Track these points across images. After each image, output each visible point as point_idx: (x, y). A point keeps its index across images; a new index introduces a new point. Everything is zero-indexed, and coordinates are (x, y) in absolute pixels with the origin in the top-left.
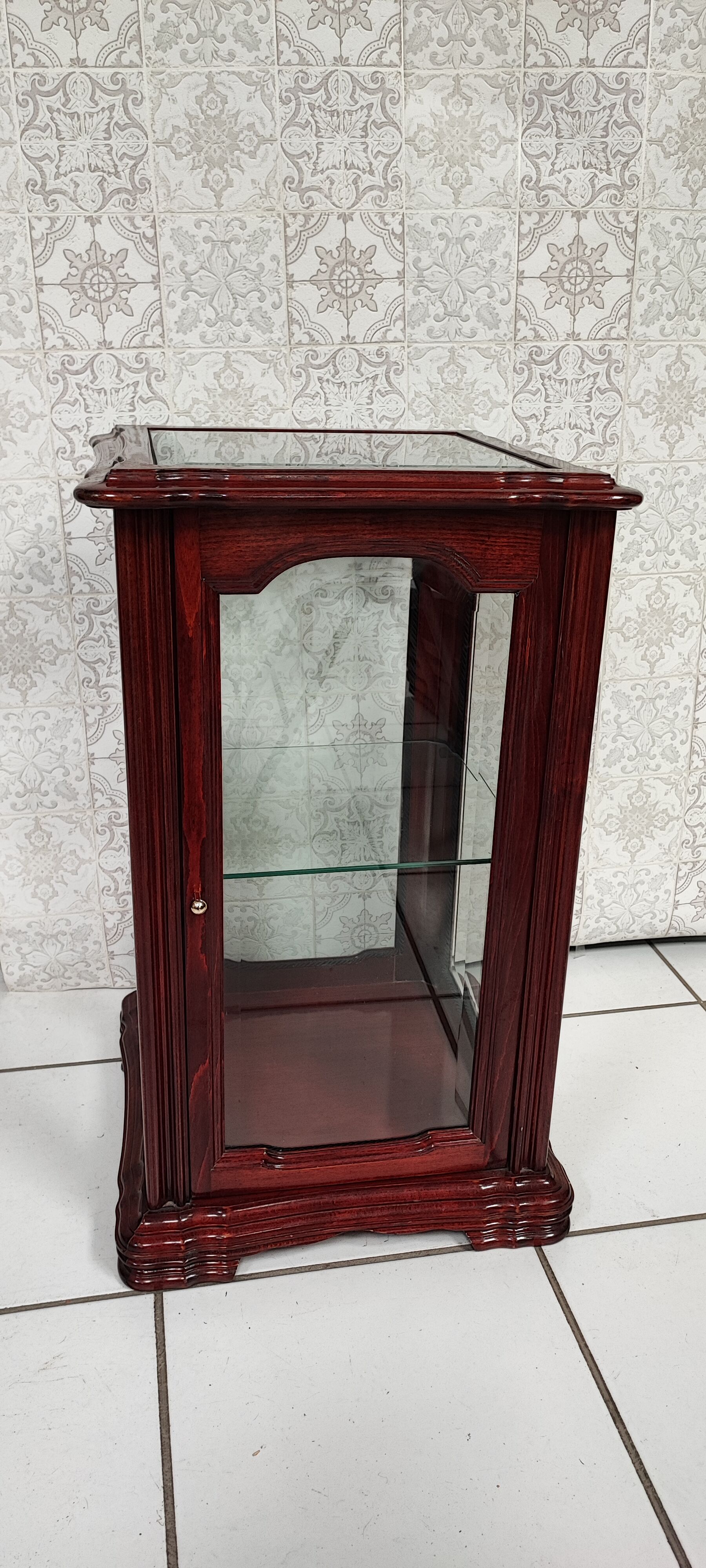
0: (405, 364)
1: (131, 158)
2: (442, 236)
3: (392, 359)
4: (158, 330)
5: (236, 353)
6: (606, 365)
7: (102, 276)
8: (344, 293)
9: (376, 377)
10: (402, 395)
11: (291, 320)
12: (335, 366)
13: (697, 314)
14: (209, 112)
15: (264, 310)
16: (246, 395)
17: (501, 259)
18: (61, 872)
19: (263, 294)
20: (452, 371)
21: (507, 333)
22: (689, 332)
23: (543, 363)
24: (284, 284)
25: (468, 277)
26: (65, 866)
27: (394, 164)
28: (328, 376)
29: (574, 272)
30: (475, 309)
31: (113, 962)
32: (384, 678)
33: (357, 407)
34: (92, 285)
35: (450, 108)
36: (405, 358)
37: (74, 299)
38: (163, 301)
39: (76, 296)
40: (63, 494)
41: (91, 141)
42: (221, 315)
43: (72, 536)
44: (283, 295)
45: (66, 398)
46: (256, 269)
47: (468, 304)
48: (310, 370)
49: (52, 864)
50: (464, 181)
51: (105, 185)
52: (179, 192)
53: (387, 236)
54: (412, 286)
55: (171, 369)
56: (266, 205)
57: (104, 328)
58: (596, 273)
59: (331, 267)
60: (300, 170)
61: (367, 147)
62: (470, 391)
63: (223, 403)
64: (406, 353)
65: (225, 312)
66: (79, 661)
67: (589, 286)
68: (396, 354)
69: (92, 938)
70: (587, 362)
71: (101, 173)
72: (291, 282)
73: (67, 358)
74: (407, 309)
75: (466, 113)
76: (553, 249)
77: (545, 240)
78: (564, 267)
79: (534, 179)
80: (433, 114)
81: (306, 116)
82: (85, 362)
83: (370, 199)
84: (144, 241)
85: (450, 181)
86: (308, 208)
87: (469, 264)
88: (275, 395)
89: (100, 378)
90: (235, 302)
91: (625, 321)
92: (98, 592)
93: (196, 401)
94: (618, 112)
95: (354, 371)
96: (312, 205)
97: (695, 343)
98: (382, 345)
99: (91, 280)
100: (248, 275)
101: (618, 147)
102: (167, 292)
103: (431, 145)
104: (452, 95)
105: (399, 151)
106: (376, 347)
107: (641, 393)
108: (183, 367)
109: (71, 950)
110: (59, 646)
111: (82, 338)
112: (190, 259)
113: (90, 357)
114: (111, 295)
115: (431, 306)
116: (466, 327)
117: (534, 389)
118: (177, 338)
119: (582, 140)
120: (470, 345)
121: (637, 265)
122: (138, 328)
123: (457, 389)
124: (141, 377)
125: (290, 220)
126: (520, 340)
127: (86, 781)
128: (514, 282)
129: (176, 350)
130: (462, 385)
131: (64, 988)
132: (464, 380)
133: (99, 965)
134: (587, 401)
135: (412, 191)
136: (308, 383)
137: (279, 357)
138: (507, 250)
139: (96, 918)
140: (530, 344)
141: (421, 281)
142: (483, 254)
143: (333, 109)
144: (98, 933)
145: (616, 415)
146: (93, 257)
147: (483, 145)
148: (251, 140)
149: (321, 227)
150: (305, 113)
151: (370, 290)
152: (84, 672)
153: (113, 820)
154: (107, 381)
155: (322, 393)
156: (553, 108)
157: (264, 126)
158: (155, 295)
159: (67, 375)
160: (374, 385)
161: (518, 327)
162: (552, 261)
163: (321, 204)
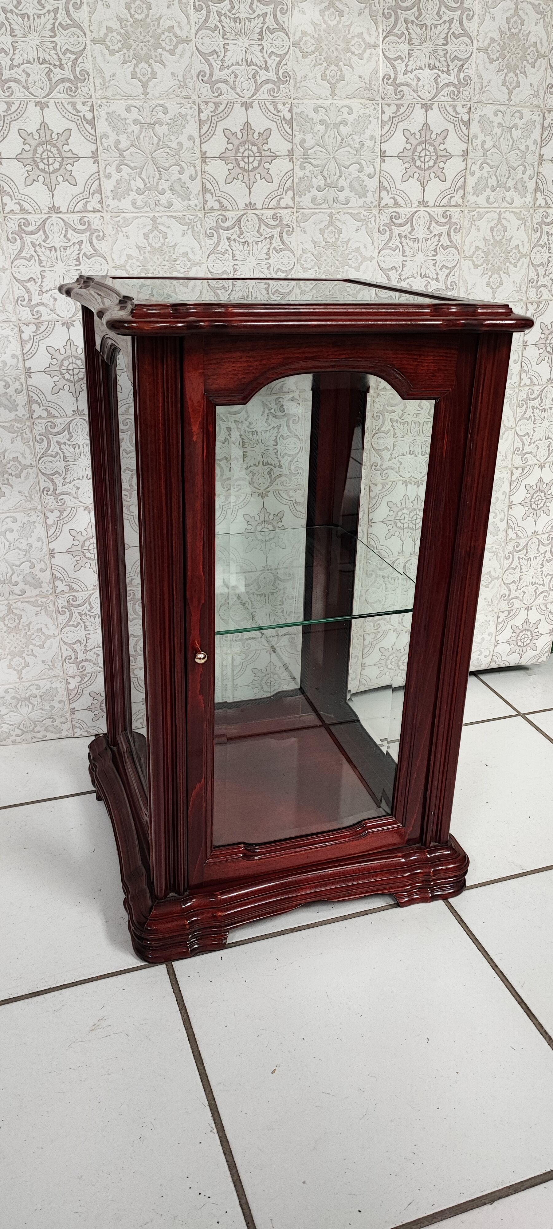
0: (295, 225)
1: (73, 53)
2: (322, 122)
3: (285, 222)
4: (97, 197)
5: (161, 217)
6: (448, 227)
7: (50, 151)
8: (246, 167)
9: (272, 237)
10: (292, 252)
11: (205, 190)
12: (240, 228)
13: (512, 187)
14: (136, 16)
15: (183, 181)
16: (170, 252)
17: (368, 141)
18: (31, 647)
19: (182, 167)
20: (331, 232)
21: (373, 201)
22: (507, 201)
23: (401, 225)
24: (199, 160)
25: (343, 155)
26: (34, 642)
27: (284, 62)
28: (235, 236)
29: (423, 152)
30: (348, 181)
31: (74, 716)
32: (283, 478)
33: (258, 262)
34: (42, 159)
35: (326, 18)
36: (295, 221)
37: (27, 171)
38: (101, 173)
39: (29, 168)
40: (23, 335)
41: (39, 38)
42: (149, 185)
43: (32, 370)
44: (198, 169)
45: (23, 254)
46: (177, 147)
47: (343, 177)
48: (221, 231)
49: (23, 640)
50: (338, 78)
51: (52, 75)
52: (112, 82)
53: (280, 121)
54: (299, 163)
55: (109, 230)
56: (184, 94)
57: (53, 195)
58: (440, 153)
59: (236, 146)
60: (210, 66)
61: (263, 48)
62: (345, 248)
63: (151, 259)
64: (295, 218)
65: (151, 182)
66: (40, 474)
67: (435, 163)
68: (287, 218)
69: (57, 699)
70: (433, 224)
71: (48, 66)
72: (204, 158)
73: (23, 221)
74: (296, 181)
75: (339, 22)
76: (407, 134)
77: (401, 126)
78: (415, 149)
79: (392, 77)
80: (313, 23)
81: (215, 22)
82: (38, 224)
83: (266, 91)
84: (84, 122)
85: (328, 77)
86: (217, 97)
87: (343, 145)
88: (193, 252)
89: (51, 237)
90: (160, 174)
91: (461, 192)
92: (54, 417)
93: (129, 257)
94: (455, 26)
95: (255, 232)
96: (220, 94)
97: (511, 210)
98: (276, 210)
99: (41, 155)
100: (170, 152)
101: (456, 54)
102: (104, 166)
103: (313, 48)
104: (327, 8)
105: (288, 52)
106: (271, 212)
107: (473, 249)
108: (119, 229)
109: (41, 709)
110: (23, 462)
111: (35, 204)
112: (123, 138)
113: (42, 220)
114: (58, 167)
115: (314, 179)
116: (342, 196)
117: (394, 246)
118: (113, 204)
119: (428, 47)
120: (345, 211)
121: (470, 148)
122: (81, 195)
123: (335, 246)
124: (85, 237)
125: (203, 107)
126: (383, 207)
127: (48, 572)
128: (379, 159)
129: (112, 214)
130: (339, 243)
131: (34, 740)
132: (340, 239)
133: (63, 719)
134: (433, 256)
135: (298, 85)
136: (219, 241)
137: (195, 220)
138: (372, 133)
139: (61, 682)
140: (391, 210)
141: (306, 158)
142: (354, 137)
143: (236, 16)
144: (62, 694)
145: (455, 266)
146: (43, 135)
147: (353, 49)
148: (171, 40)
149: (227, 113)
150: (214, 20)
151: (267, 165)
152: (44, 483)
153: (71, 602)
154: (57, 241)
155: (230, 250)
156: (406, 21)
157: (181, 29)
158: (94, 168)
159: (23, 235)
160: (271, 244)
161: (381, 196)
162: (407, 143)
163: (228, 95)
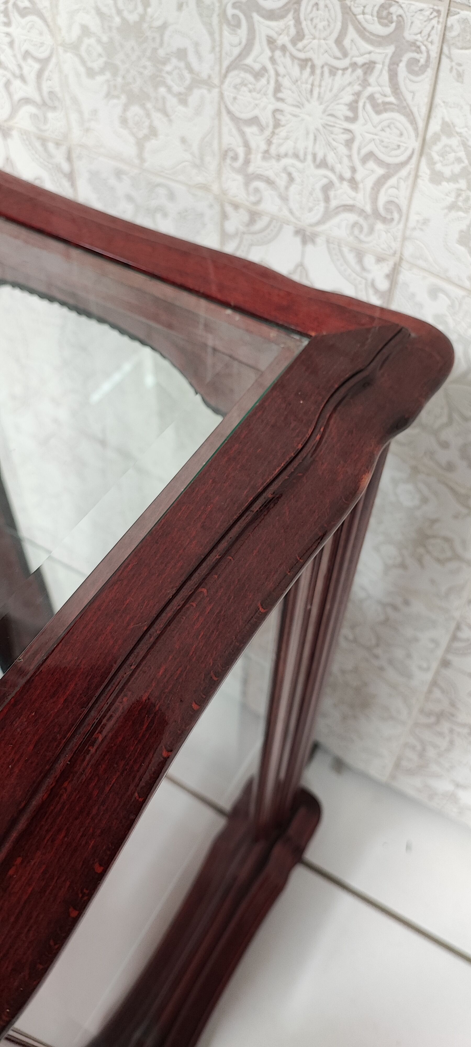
3: (409, 35)
9: (369, 67)
12: (298, 22)
16: (154, 39)
28: (285, 39)
88: (197, 53)
95: (331, 42)
136: (250, 43)
155: (272, 72)
160: (365, 83)
